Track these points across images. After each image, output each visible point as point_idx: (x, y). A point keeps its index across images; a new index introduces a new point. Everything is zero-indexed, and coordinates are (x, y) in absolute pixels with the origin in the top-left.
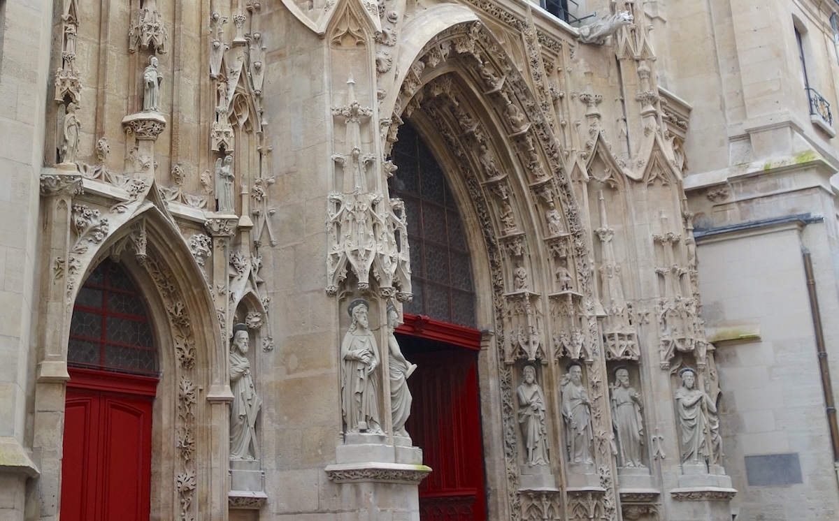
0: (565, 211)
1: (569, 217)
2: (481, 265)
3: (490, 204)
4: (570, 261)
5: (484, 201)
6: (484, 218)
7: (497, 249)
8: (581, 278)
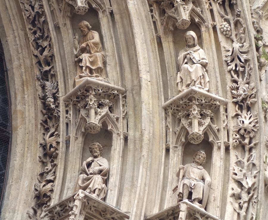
0: (224, 54)
1: (233, 66)
2: (23, 156)
3: (57, 28)
4: (218, 157)
5: (45, 22)
6: (42, 58)
7: (58, 118)
8: (237, 190)
